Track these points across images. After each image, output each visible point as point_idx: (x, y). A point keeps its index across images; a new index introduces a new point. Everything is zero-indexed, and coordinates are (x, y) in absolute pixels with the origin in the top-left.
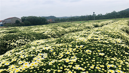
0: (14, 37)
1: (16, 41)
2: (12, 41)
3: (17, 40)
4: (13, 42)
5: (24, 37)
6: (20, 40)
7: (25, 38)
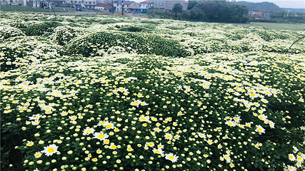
0: (109, 39)
1: (108, 48)
2: (102, 46)
3: (110, 47)
4: (104, 48)
5: (127, 43)
6: (116, 47)
7: (128, 45)
